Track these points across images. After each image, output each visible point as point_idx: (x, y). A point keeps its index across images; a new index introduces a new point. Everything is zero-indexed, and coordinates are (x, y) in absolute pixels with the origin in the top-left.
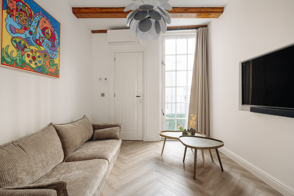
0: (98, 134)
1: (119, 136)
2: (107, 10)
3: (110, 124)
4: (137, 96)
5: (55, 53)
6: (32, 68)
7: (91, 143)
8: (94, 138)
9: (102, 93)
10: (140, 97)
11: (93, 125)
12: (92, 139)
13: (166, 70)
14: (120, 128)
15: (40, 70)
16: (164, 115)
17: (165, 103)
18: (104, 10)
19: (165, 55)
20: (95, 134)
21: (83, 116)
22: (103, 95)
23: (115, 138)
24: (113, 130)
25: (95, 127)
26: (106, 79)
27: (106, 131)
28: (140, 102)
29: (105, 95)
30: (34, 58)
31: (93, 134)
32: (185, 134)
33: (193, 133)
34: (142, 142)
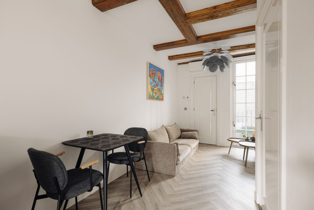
0: (184, 135)
1: (197, 137)
2: (190, 55)
3: (191, 129)
4: (211, 111)
5: (162, 88)
6: (155, 98)
7: (180, 140)
8: (182, 137)
9: (185, 107)
10: (214, 111)
11: (180, 129)
12: (180, 138)
13: (236, 89)
14: (198, 132)
15: (158, 99)
16: (234, 126)
17: (236, 116)
18: (187, 55)
19: (235, 77)
20: (182, 135)
21: (174, 123)
22: (186, 109)
23: (195, 138)
24: (193, 133)
25: (182, 131)
26: (188, 97)
27: (189, 133)
28: (214, 115)
29: (187, 109)
30: (156, 93)
31: (181, 135)
32: (247, 140)
33: (253, 140)
34: (215, 146)
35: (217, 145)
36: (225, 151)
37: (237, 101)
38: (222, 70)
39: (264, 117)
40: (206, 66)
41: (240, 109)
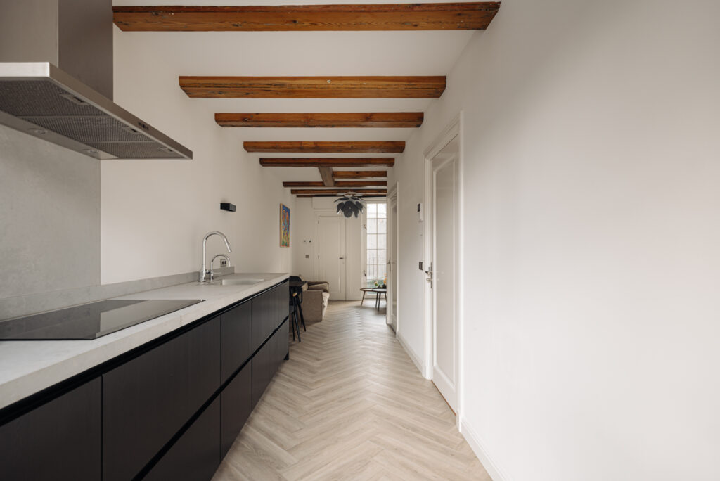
4: (340, 258)
5: (289, 231)
9: (307, 254)
10: (343, 258)
13: (367, 233)
16: (365, 275)
17: (367, 264)
19: (366, 219)
22: (307, 256)
26: (310, 241)
28: (343, 265)
29: (310, 257)
32: (379, 288)
33: (385, 287)
34: (345, 301)
35: (347, 299)
36: (359, 303)
37: (369, 246)
38: (356, 216)
39: (391, 261)
40: (340, 211)
41: (370, 256)
